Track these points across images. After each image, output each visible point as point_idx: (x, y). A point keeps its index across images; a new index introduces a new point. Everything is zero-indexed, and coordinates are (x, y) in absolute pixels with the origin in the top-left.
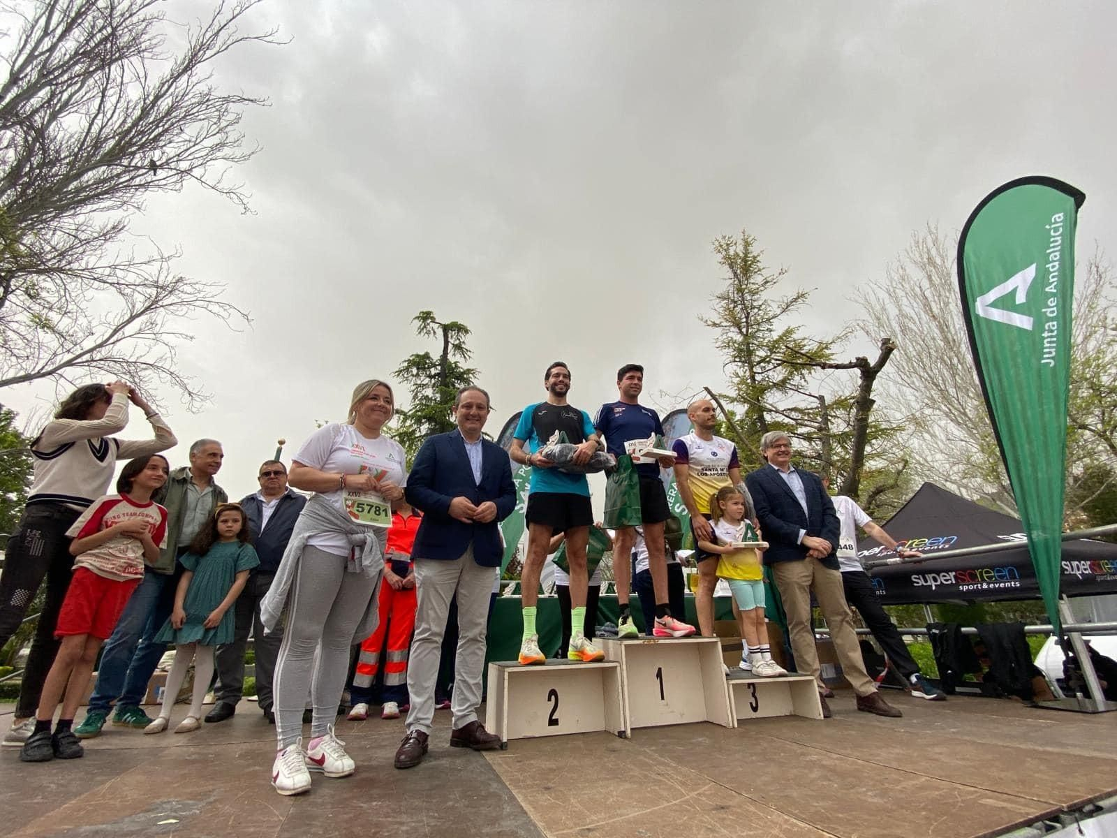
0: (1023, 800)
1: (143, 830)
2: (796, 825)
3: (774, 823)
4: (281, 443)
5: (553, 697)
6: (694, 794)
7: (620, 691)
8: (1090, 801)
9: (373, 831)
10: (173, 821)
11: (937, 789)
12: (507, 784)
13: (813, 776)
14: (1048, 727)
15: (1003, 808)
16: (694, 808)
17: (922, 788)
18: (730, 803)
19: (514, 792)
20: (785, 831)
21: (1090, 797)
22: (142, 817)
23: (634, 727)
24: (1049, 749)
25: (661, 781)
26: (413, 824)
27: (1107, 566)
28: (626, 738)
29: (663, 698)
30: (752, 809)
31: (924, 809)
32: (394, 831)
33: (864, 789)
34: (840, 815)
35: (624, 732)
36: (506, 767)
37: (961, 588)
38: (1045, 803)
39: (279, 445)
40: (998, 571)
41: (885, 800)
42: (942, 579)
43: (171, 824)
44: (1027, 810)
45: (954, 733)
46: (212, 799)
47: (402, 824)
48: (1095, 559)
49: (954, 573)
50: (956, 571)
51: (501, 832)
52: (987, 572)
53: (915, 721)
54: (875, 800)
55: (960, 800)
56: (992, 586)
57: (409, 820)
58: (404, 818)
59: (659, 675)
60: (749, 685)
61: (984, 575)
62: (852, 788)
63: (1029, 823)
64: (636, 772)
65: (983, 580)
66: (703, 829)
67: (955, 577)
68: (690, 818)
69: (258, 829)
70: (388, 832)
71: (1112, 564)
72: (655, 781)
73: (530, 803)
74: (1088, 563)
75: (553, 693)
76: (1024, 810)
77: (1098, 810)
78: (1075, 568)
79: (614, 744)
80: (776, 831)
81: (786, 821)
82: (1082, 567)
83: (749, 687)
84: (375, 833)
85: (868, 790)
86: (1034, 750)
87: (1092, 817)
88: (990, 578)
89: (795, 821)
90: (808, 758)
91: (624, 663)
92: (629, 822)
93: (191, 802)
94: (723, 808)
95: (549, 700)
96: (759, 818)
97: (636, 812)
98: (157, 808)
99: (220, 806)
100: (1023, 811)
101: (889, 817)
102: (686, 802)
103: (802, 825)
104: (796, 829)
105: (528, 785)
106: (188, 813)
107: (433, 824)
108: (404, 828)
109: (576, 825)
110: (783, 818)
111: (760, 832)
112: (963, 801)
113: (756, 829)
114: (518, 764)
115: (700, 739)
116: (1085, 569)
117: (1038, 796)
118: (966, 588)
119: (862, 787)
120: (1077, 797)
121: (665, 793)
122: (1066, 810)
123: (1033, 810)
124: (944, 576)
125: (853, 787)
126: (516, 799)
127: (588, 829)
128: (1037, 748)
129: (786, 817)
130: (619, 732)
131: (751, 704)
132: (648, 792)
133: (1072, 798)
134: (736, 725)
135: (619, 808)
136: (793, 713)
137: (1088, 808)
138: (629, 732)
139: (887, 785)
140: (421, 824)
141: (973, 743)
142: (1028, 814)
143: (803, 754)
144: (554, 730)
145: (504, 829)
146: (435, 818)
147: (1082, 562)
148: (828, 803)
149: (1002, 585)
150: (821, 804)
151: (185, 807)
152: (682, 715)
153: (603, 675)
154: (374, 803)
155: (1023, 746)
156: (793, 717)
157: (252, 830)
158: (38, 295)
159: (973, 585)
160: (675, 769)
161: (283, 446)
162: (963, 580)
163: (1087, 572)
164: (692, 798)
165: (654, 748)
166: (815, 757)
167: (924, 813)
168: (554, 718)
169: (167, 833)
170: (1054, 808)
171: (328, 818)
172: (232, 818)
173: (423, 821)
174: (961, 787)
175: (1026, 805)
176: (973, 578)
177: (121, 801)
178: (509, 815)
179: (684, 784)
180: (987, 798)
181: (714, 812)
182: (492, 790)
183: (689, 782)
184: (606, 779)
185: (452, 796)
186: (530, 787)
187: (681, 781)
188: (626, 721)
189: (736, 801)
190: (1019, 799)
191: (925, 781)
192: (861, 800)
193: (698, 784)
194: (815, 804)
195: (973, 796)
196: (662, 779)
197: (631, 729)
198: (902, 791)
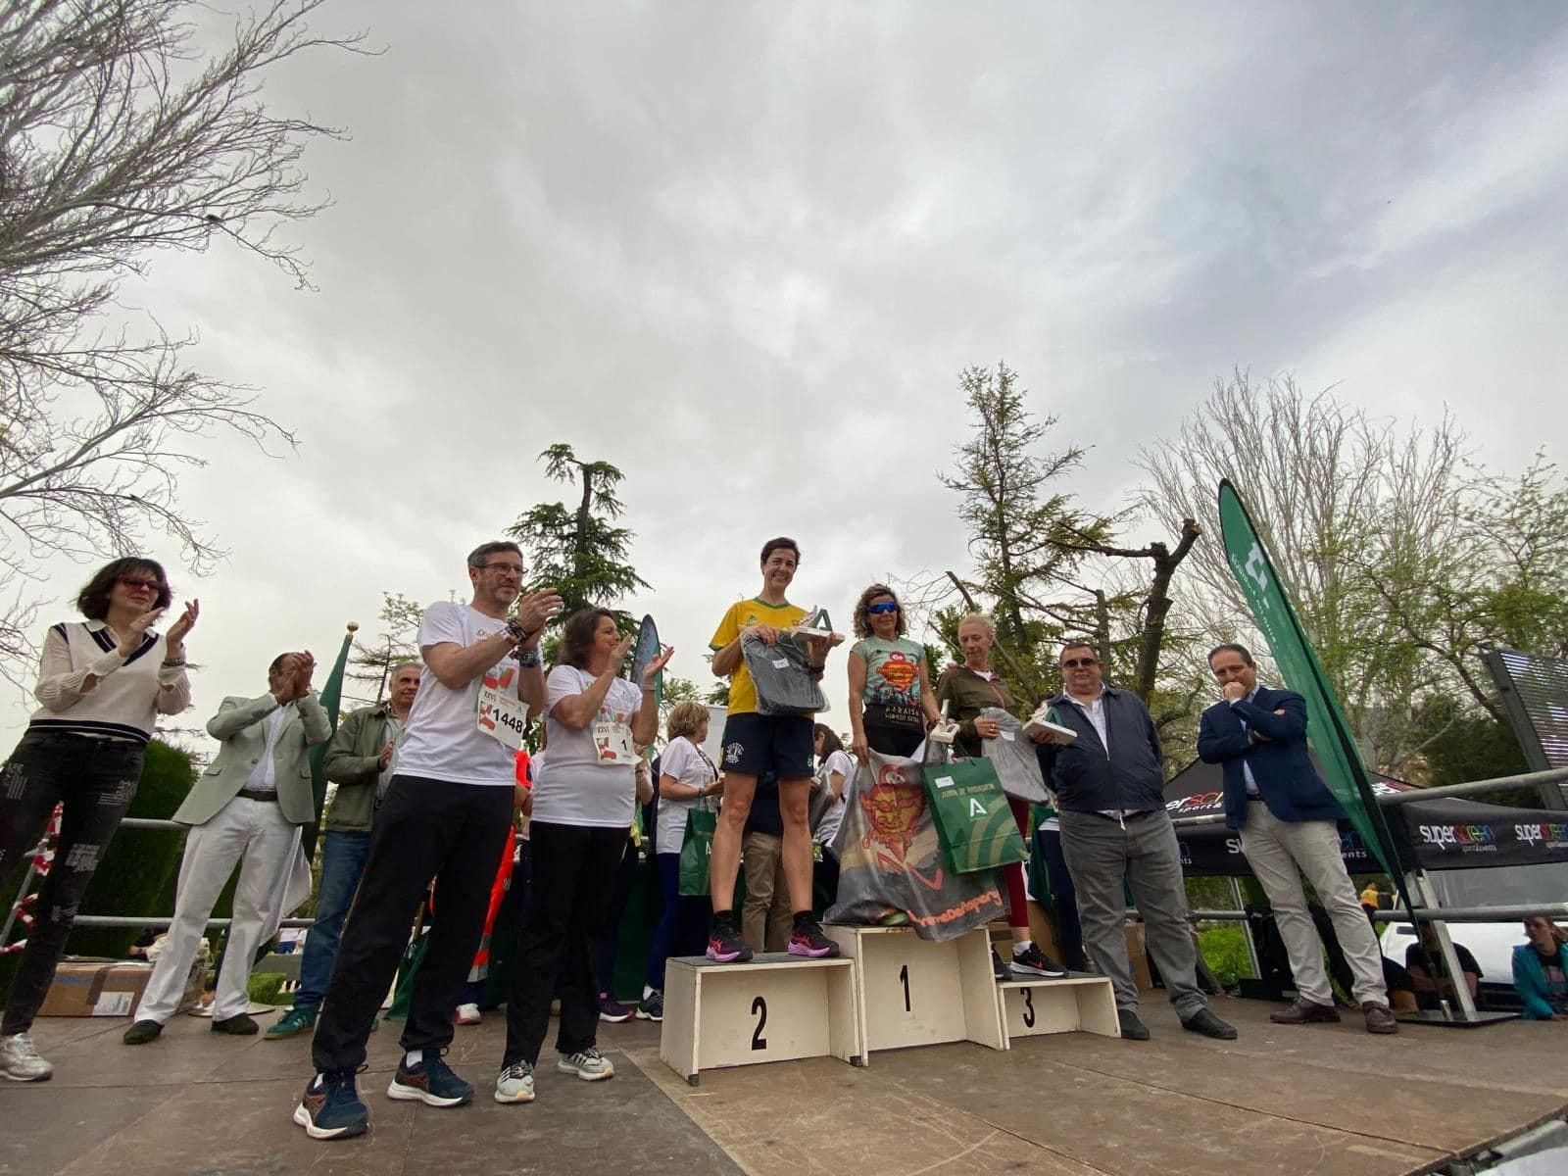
0: (1402, 1146)
4: (352, 628)
5: (759, 1009)
6: (974, 1147)
7: (855, 998)
8: (1485, 1147)
11: (1292, 1132)
12: (712, 1136)
13: (1127, 1117)
14: (1412, 1046)
15: (1379, 1157)
16: (980, 1166)
17: (1272, 1132)
18: (1029, 1159)
19: (727, 1149)
21: (1485, 1140)
23: (873, 1049)
24: (1419, 1076)
25: (926, 1129)
27: (1475, 834)
28: (862, 1066)
29: (908, 1009)
30: (1059, 1166)
31: (1281, 1160)
33: (1198, 1135)
35: (859, 1057)
36: (704, 1112)
38: (1431, 1148)
39: (347, 632)
41: (1228, 1149)
44: (1413, 1159)
45: (1293, 1055)
48: (1459, 823)
54: (1216, 1149)
55: (1323, 1146)
59: (904, 975)
60: (1022, 990)
62: (1181, 1134)
64: (888, 1117)
71: (1481, 831)
72: (918, 1128)
74: (1452, 828)
75: (759, 1002)
76: (1408, 1159)
77: (1496, 1158)
78: (1436, 834)
79: (845, 1076)
82: (1444, 834)
83: (1022, 993)
85: (1203, 1136)
86: (1402, 1079)
87: (1489, 1167)
90: (1115, 1092)
91: (861, 959)
94: (1019, 1165)
95: (754, 1012)
100: (1406, 1161)
102: (968, 1157)
105: (742, 1138)
112: (1327, 1149)
114: (718, 1107)
115: (963, 1067)
116: (1449, 837)
117: (1421, 1139)
119: (1194, 1132)
120: (1469, 1142)
121: (936, 1147)
122: (1458, 1157)
123: (1419, 1160)
125: (1183, 1132)
126: (729, 1159)
128: (1405, 1076)
130: (851, 1058)
131: (1025, 1015)
132: (912, 1145)
133: (1464, 1143)
134: (1008, 1047)
135: (879, 1170)
136: (1079, 1028)
137: (1484, 1155)
139: (1225, 1128)
141: (1321, 1069)
142: (1414, 1164)
143: (1105, 1087)
144: (760, 1056)
147: (1445, 827)
148: (1157, 1156)
150: (1147, 1157)
152: (933, 1032)
153: (833, 980)
154: (525, 1170)
155: (1386, 1073)
156: (1080, 1033)
160: (939, 1110)
161: (354, 633)
163: (1450, 841)
164: (974, 1152)
165: (904, 1080)
166: (1122, 1091)
167: (1281, 1166)
168: (760, 1038)
170: (1444, 1156)
174: (1322, 1129)
175: (1408, 1152)
179: (958, 1132)
180: (1358, 1144)
181: (1008, 1171)
182: (693, 1146)
183: (963, 1130)
184: (848, 1127)
185: (636, 1157)
186: (746, 1141)
187: (953, 1129)
188: (862, 1041)
189: (1035, 1155)
190: (1399, 1145)
191: (1274, 1121)
192: (1196, 1150)
193: (978, 1132)
194: (1138, 1156)
195: (1339, 1142)
196: (926, 1125)
197: (869, 1052)
198: (1247, 1135)
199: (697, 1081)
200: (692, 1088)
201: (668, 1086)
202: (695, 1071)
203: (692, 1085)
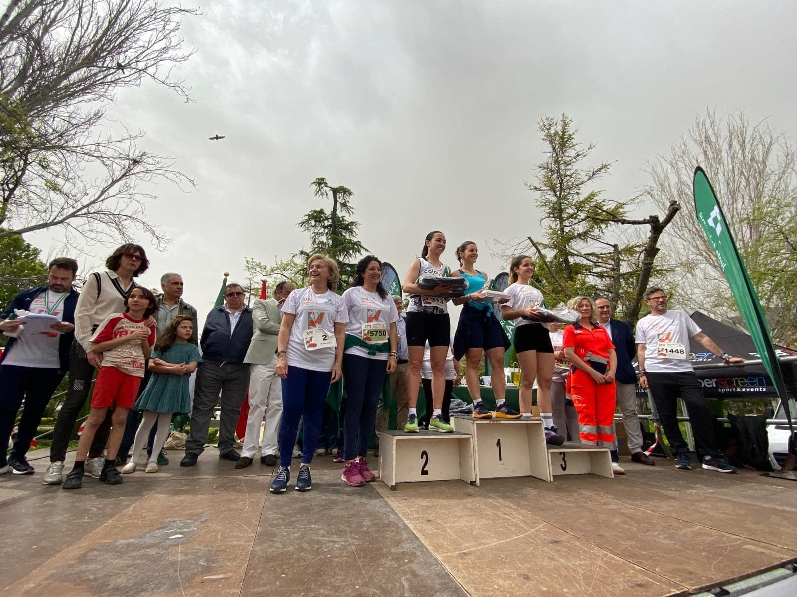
0: (776, 548)
1: (160, 543)
2: (614, 559)
3: (597, 556)
4: (226, 275)
5: (425, 456)
6: (533, 530)
7: (473, 454)
9: (316, 547)
10: (180, 536)
11: (711, 536)
12: (401, 516)
13: (617, 521)
14: (782, 492)
15: (762, 553)
16: (536, 541)
17: (699, 534)
18: (561, 539)
19: (407, 522)
20: (606, 563)
22: (158, 533)
23: (482, 477)
24: (785, 508)
25: (508, 519)
26: (343, 543)
28: (476, 485)
29: (500, 459)
30: (578, 544)
31: (704, 550)
32: (330, 548)
33: (656, 533)
34: (644, 553)
35: (475, 481)
36: (398, 504)
37: (720, 390)
38: (792, 550)
39: (224, 277)
40: (750, 380)
41: (674, 542)
42: (706, 383)
43: (179, 538)
44: (781, 556)
45: (713, 493)
46: (203, 519)
47: (335, 542)
49: (715, 379)
50: (717, 378)
51: (403, 552)
52: (741, 380)
53: (681, 482)
54: (667, 542)
55: (728, 544)
56: (744, 390)
57: (339, 539)
58: (335, 538)
59: (498, 444)
60: (561, 453)
61: (739, 382)
62: (647, 532)
63: (783, 565)
64: (489, 512)
65: (738, 385)
66: (546, 559)
67: (716, 382)
68: (534, 549)
69: (239, 543)
70: (326, 548)
72: (504, 519)
73: (421, 531)
75: (425, 453)
76: (778, 555)
79: (468, 490)
80: (599, 562)
81: (605, 555)
84: (318, 549)
85: (659, 534)
86: (775, 509)
88: (743, 384)
89: (612, 555)
90: (610, 507)
91: (476, 435)
92: (492, 549)
93: (189, 521)
94: (556, 542)
95: (422, 458)
96: (585, 551)
97: (495, 542)
98: (168, 527)
99: (210, 525)
100: (777, 556)
101: (680, 555)
102: (530, 536)
103: (618, 559)
104: (613, 562)
105: (415, 518)
106: (189, 530)
107: (356, 543)
108: (337, 546)
109: (456, 549)
110: (603, 553)
111: (588, 562)
112: (731, 546)
113: (584, 560)
114: (405, 501)
115: (529, 490)
117: (786, 545)
118: (723, 390)
119: (655, 532)
121: (513, 529)
123: (785, 556)
124: (707, 381)
125: (648, 530)
126: (409, 528)
127: (464, 553)
128: (777, 507)
129: (605, 552)
130: (471, 481)
131: (562, 464)
132: (500, 527)
134: (552, 480)
135: (483, 539)
136: (590, 472)
138: (478, 482)
139: (672, 531)
140: (348, 543)
141: (728, 501)
142: (782, 558)
143: (605, 504)
144: (425, 478)
145: (406, 550)
146: (356, 539)
148: (632, 543)
149: (752, 389)
150: (627, 543)
151: (187, 525)
152: (514, 470)
153: (462, 444)
154: (313, 526)
155: (767, 506)
156: (591, 475)
157: (234, 543)
158: (48, 166)
159: (730, 388)
160: (515, 510)
161: (227, 277)
162: (722, 385)
164: (533, 533)
165: (497, 494)
166: (614, 507)
167: (704, 554)
168: (425, 469)
169: (177, 545)
171: (284, 536)
172: (220, 533)
173: (347, 541)
174: (726, 534)
175: (778, 552)
176: (730, 383)
177: (142, 521)
178: (407, 539)
179: (525, 523)
180: (749, 544)
181: (551, 545)
182: (391, 520)
183: (528, 522)
184: (469, 516)
185: (365, 523)
186: (417, 519)
187: (522, 520)
188: (476, 473)
189: (565, 537)
190: (773, 547)
191: (700, 529)
192: (655, 541)
193: (535, 523)
194: (623, 543)
195: (738, 543)
196: (508, 517)
197: (480, 479)
198: (685, 535)
199: (395, 488)
200: (392, 492)
201: (381, 490)
202: (394, 484)
203: (392, 490)
